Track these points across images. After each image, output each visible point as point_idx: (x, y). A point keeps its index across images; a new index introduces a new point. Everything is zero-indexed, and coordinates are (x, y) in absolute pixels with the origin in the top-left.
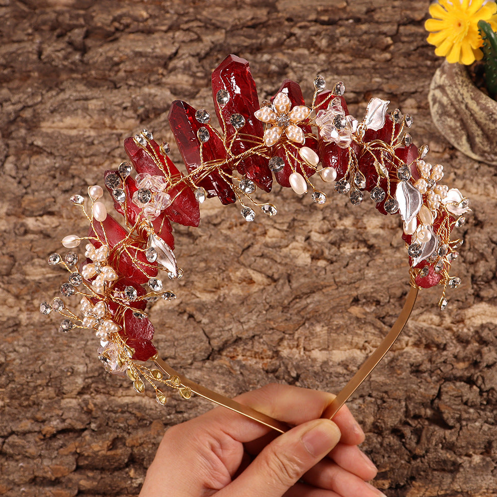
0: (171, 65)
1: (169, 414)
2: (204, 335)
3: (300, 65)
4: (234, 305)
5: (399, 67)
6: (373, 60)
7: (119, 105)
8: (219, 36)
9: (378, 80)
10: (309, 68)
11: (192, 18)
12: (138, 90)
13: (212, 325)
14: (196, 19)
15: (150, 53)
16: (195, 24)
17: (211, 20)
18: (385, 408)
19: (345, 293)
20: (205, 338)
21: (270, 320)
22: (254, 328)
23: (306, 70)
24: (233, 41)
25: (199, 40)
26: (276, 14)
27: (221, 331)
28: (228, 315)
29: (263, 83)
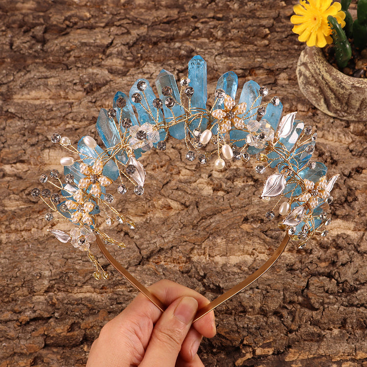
0: (108, 52)
1: (112, 305)
2: (136, 247)
3: (202, 50)
4: (157, 225)
5: (275, 50)
6: (256, 45)
7: (71, 82)
8: (143, 30)
9: (259, 60)
10: (209, 52)
11: (123, 17)
12: (84, 71)
13: (142, 240)
14: (126, 18)
15: (92, 43)
16: (125, 21)
17: (137, 18)
18: (269, 297)
19: (237, 215)
20: (137, 249)
21: (183, 235)
22: (172, 241)
23: (207, 54)
24: (153, 34)
25: (128, 33)
26: (184, 13)
27: (148, 244)
28: (153, 232)
29: (175, 64)
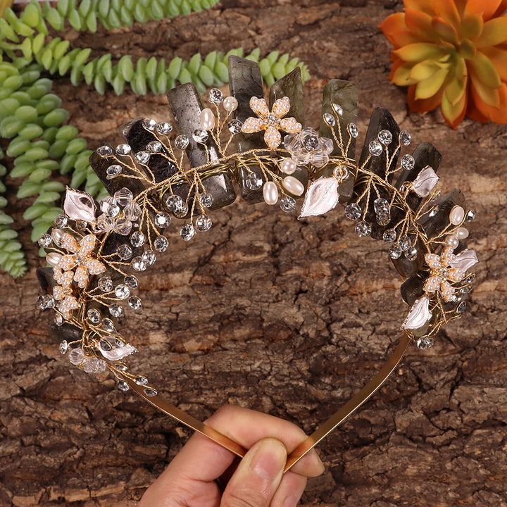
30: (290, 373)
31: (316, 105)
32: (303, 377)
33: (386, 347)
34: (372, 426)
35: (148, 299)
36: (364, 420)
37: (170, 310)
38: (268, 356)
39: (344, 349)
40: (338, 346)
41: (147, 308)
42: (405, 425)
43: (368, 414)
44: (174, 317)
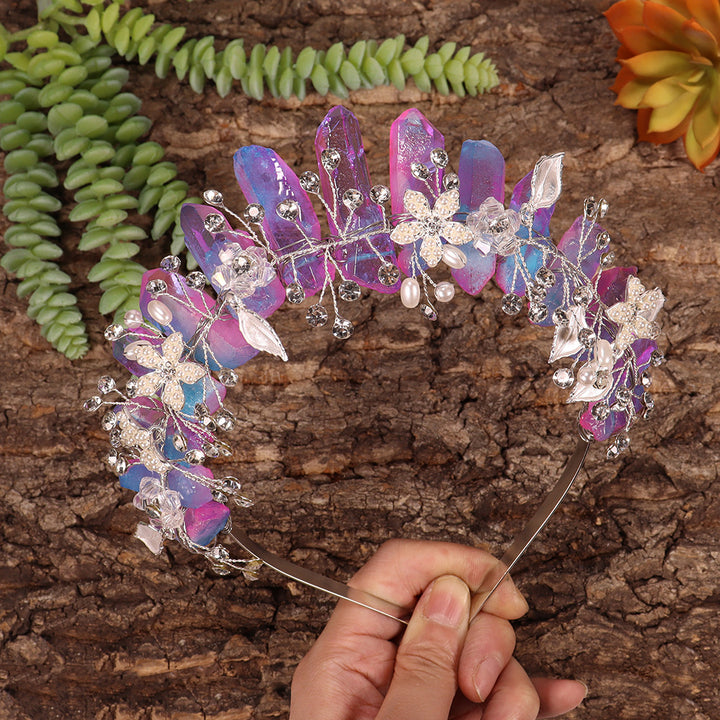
30: (447, 515)
31: (505, 123)
32: (465, 522)
33: (581, 485)
34: (555, 594)
35: (255, 400)
36: (544, 586)
37: (286, 417)
38: (418, 489)
39: (523, 486)
40: (515, 480)
41: (254, 412)
42: (600, 596)
43: (550, 579)
44: (291, 427)
